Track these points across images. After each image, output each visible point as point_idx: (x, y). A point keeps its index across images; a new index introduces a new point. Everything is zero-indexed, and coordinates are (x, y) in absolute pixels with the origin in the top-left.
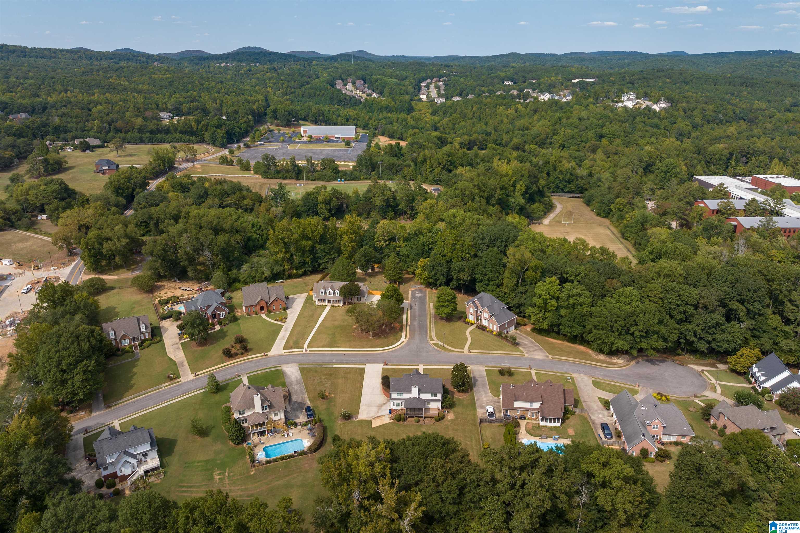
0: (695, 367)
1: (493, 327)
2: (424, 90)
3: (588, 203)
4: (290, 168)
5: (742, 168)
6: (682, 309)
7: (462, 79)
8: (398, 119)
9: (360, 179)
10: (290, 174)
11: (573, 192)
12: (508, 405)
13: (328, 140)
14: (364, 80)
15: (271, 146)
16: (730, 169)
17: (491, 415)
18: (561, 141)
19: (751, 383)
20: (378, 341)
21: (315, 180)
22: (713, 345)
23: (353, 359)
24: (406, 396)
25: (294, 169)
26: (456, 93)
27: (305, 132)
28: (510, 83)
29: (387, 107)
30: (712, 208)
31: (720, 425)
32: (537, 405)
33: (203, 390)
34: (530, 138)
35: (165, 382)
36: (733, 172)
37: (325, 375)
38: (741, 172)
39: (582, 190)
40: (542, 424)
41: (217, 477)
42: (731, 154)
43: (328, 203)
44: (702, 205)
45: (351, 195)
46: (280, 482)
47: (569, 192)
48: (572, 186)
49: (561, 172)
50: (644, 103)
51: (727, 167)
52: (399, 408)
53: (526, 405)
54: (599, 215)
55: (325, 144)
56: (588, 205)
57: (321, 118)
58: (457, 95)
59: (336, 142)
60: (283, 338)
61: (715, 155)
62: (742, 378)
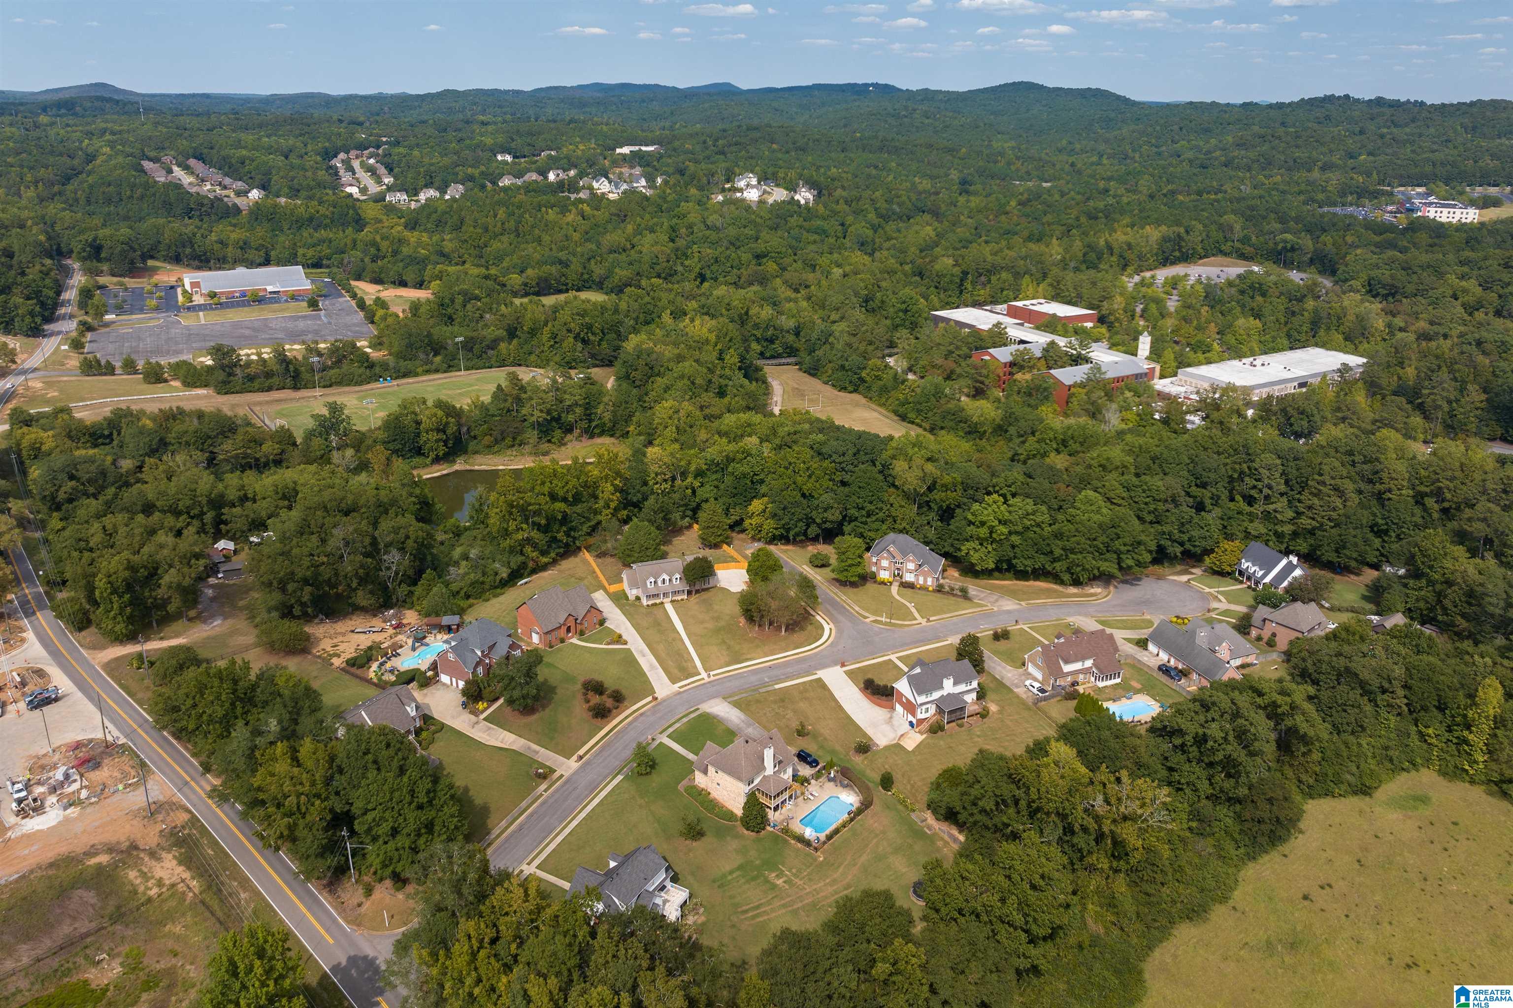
0: (1175, 578)
1: (925, 581)
2: (346, 177)
3: (813, 371)
4: (276, 367)
5: (983, 293)
6: (1152, 507)
7: (416, 153)
8: (354, 242)
9: (416, 375)
10: (275, 380)
11: (779, 356)
12: (1058, 673)
13: (258, 299)
14: (200, 158)
15: (140, 321)
16: (966, 296)
17: (1042, 691)
18: (697, 270)
19: (1241, 582)
20: (796, 637)
21: (331, 386)
22: (1188, 546)
23: (790, 670)
24: (936, 695)
25: (287, 369)
26: (422, 182)
27: (195, 285)
28: (509, 158)
29: (311, 219)
30: (1003, 360)
31: (1266, 634)
32: (1089, 663)
33: (620, 777)
34: (646, 267)
35: (538, 786)
36: (970, 300)
37: (775, 702)
38: (982, 299)
39: (791, 351)
40: (1101, 684)
41: (780, 882)
42: (965, 273)
43: (441, 429)
44: (987, 358)
45: (466, 407)
46: (864, 858)
47: (772, 357)
48: (777, 347)
49: (756, 326)
50: (779, 195)
51: (961, 292)
52: (928, 715)
53: (1077, 666)
54: (843, 389)
55: (257, 307)
56: (813, 375)
57: (188, 250)
58: (427, 186)
59: (277, 301)
60: (652, 667)
61: (944, 276)
62: (1228, 579)
